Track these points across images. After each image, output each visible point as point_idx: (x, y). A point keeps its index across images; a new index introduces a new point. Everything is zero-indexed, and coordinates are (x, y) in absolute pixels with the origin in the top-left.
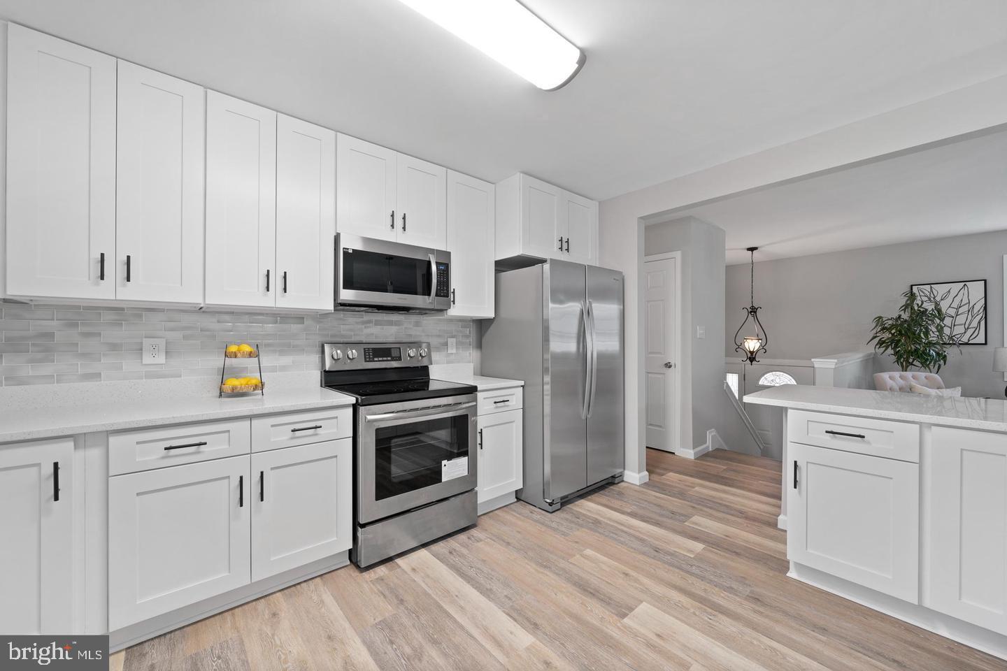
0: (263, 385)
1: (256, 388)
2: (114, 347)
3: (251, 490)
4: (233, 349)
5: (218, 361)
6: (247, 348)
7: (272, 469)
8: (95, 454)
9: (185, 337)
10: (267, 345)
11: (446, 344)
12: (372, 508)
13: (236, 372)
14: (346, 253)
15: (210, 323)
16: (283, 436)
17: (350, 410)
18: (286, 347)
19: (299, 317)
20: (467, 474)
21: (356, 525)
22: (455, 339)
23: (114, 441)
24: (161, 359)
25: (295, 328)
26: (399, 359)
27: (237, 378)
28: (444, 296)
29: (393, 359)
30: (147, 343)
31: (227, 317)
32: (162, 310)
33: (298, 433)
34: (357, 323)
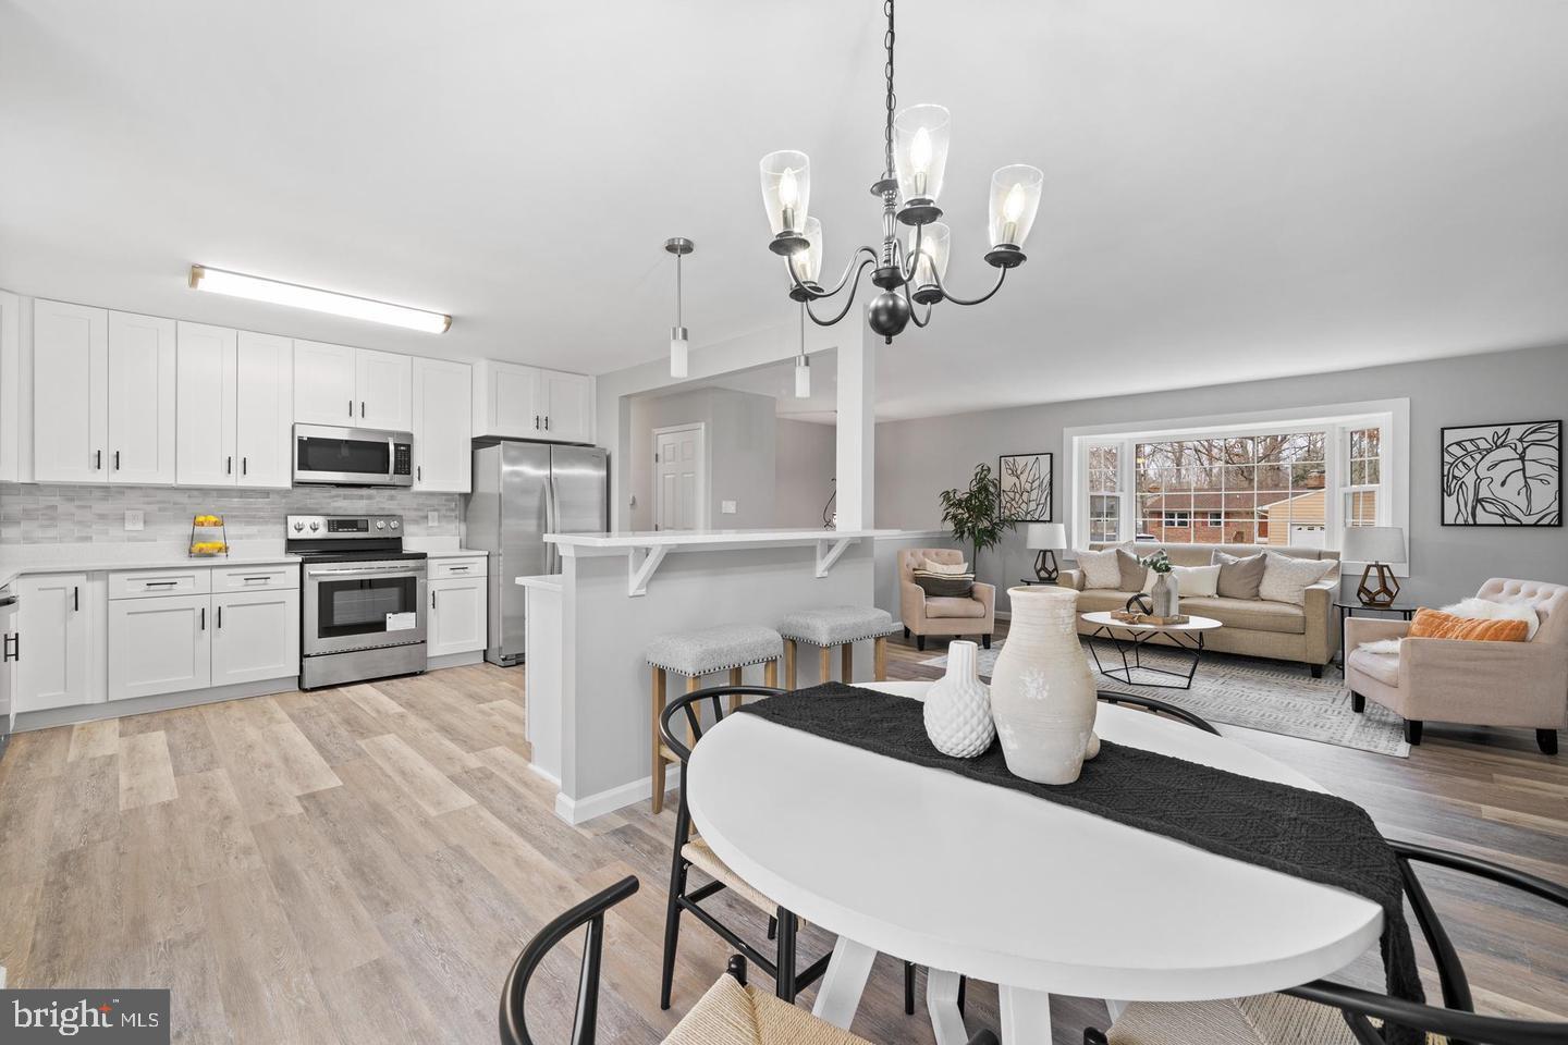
0: (227, 549)
1: (220, 550)
2: (102, 517)
3: (211, 619)
4: (201, 519)
5: (187, 529)
6: (213, 519)
7: (229, 606)
8: (98, 585)
9: (160, 510)
10: (233, 517)
11: (427, 517)
12: (315, 644)
13: (204, 539)
14: (301, 441)
15: (182, 498)
16: (237, 583)
17: (298, 567)
18: (250, 518)
19: (265, 493)
20: (414, 627)
21: (302, 656)
22: (436, 513)
23: (112, 577)
24: (140, 526)
25: (261, 502)
26: (367, 530)
27: (204, 542)
28: (405, 474)
29: (359, 530)
30: (128, 513)
31: (196, 493)
32: (141, 488)
33: (250, 581)
34: (325, 497)
